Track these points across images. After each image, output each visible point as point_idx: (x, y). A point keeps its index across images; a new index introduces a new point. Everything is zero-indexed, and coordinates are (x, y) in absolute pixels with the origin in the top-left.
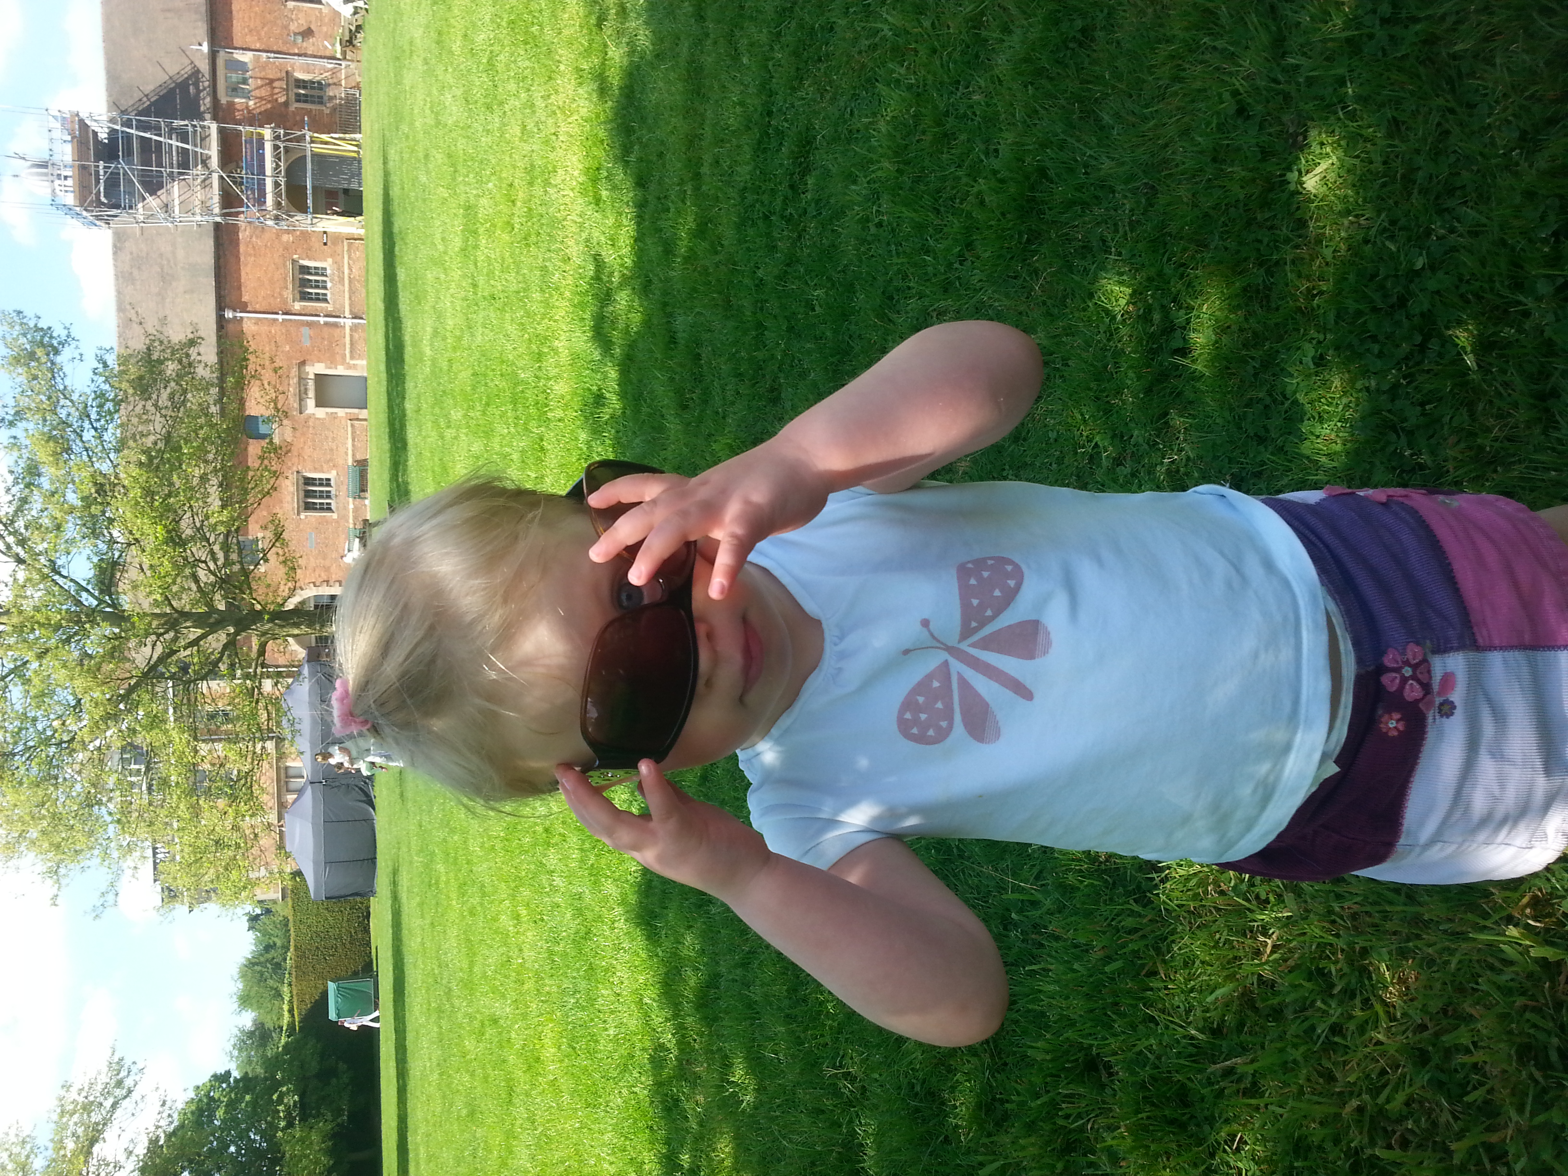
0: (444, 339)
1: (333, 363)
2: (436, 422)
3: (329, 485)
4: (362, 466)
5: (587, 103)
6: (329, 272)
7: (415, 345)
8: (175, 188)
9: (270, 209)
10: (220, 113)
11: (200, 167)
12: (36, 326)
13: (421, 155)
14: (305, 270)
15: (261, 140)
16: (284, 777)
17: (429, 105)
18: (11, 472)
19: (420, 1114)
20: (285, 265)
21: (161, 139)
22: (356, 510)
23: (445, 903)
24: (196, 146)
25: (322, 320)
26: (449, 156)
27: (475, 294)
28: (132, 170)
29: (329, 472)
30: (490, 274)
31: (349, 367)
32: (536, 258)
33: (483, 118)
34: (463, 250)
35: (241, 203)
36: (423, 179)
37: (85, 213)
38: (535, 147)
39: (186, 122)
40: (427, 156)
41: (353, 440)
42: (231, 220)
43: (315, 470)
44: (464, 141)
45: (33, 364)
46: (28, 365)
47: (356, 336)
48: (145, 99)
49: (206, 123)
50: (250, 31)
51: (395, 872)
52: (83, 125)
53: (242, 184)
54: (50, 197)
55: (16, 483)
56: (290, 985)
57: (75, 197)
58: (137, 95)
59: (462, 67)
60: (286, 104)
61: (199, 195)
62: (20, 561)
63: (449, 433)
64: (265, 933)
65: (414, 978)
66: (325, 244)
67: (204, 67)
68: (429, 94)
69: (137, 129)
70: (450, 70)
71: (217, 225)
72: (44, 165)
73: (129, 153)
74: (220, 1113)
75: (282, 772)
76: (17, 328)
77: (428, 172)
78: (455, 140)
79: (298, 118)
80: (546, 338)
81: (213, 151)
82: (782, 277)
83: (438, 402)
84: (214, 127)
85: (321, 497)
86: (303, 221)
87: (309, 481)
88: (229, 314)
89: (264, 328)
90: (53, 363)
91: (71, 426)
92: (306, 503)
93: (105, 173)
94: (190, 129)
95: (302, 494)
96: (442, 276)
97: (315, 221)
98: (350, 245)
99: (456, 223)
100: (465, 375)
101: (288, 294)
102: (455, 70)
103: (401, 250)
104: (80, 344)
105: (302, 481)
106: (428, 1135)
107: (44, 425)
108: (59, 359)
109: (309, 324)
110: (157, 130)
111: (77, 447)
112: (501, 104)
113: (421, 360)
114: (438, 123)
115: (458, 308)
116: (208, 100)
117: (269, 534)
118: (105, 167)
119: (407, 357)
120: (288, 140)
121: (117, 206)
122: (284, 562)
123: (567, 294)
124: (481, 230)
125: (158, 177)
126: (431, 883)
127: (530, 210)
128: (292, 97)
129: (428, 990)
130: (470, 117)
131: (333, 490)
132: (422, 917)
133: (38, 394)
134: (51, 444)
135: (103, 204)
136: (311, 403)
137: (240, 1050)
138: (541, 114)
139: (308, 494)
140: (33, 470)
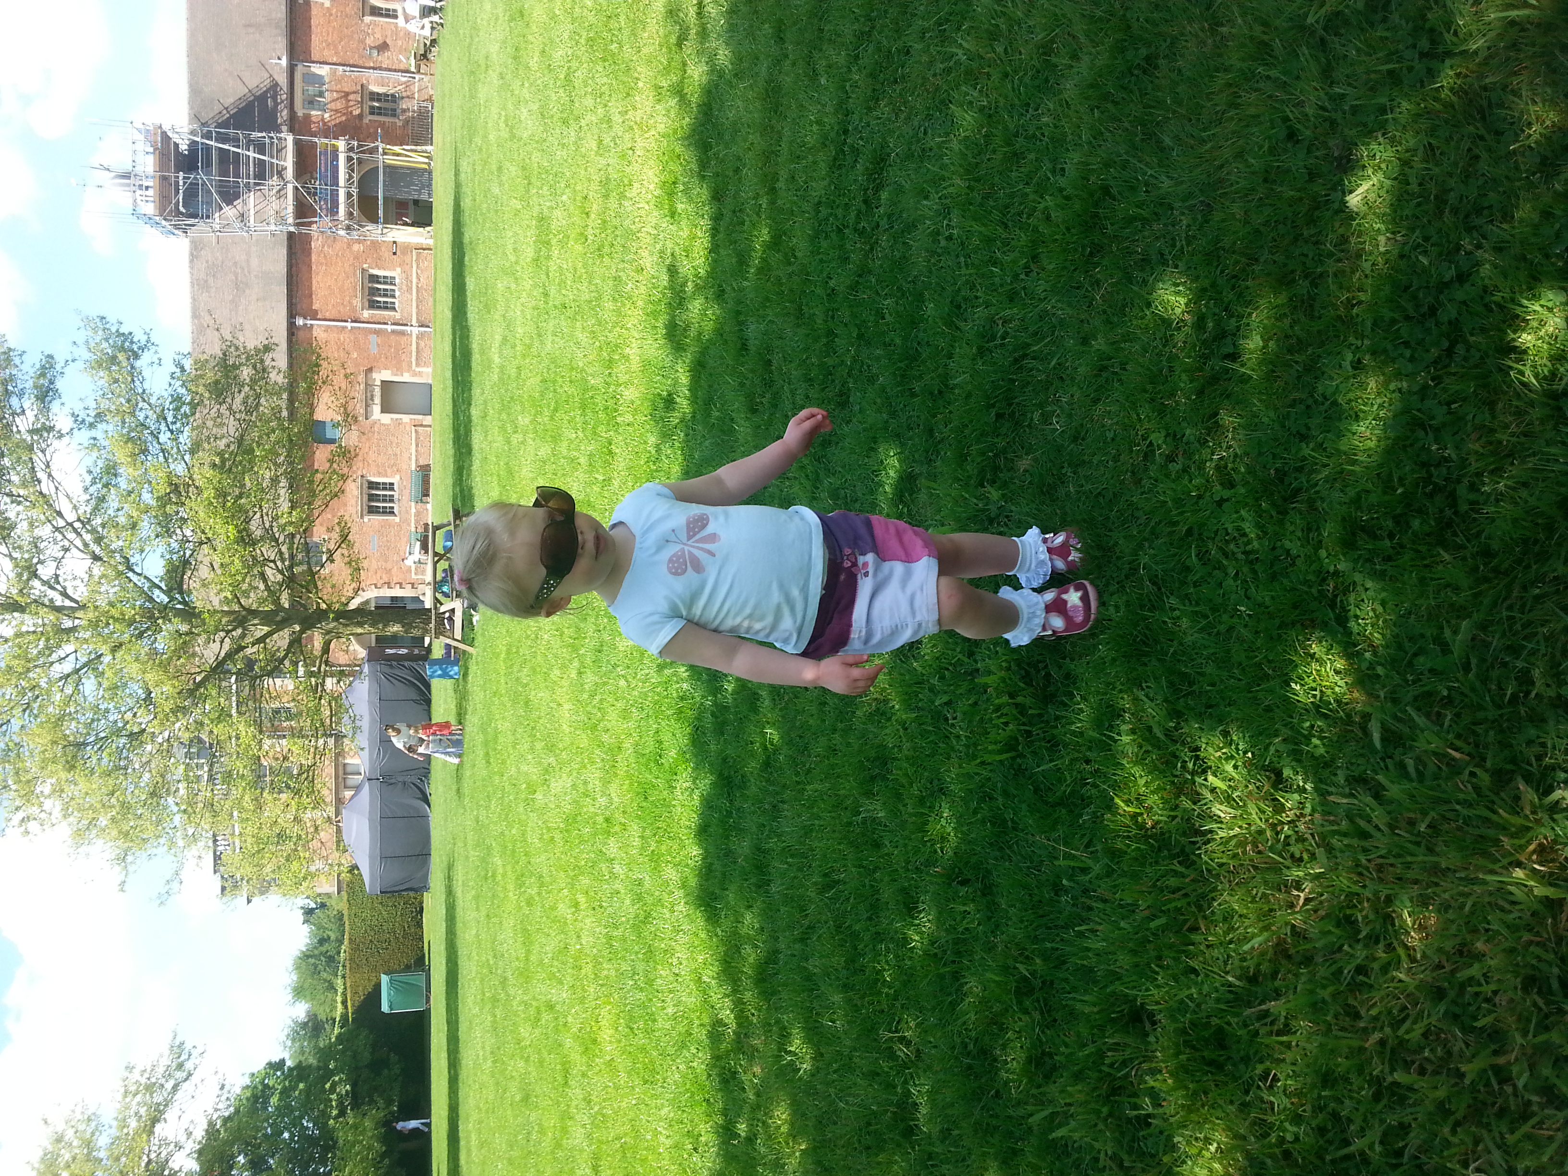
0: (514, 347)
1: (399, 370)
2: (503, 428)
3: (392, 489)
4: (425, 471)
5: (665, 119)
6: (397, 281)
7: (482, 352)
8: (251, 198)
9: (342, 219)
10: (296, 125)
11: (275, 178)
12: (117, 331)
13: (494, 167)
14: (374, 279)
15: (335, 151)
16: (342, 773)
17: (503, 118)
18: (90, 472)
19: (471, 1102)
20: (355, 275)
21: (239, 151)
22: (418, 514)
23: (502, 895)
24: (272, 157)
25: (389, 328)
26: (524, 168)
27: (546, 303)
28: (210, 181)
29: (392, 476)
30: (562, 283)
31: (415, 374)
32: (609, 268)
33: (558, 131)
34: (536, 260)
35: (314, 214)
36: (496, 190)
37: (164, 223)
38: (611, 161)
39: (264, 134)
40: (500, 169)
41: (417, 446)
42: (304, 230)
43: (379, 474)
44: (539, 154)
45: (114, 368)
46: (109, 369)
47: (422, 344)
48: (225, 112)
49: (282, 135)
50: (328, 45)
51: (450, 867)
52: (165, 137)
53: (315, 194)
54: (131, 207)
55: (93, 483)
56: (344, 977)
57: (155, 207)
58: (217, 108)
59: (539, 82)
60: (360, 116)
61: (275, 205)
62: (96, 558)
63: (516, 439)
64: (319, 927)
65: (468, 969)
66: (395, 254)
67: (282, 80)
68: (504, 108)
69: (217, 140)
70: (527, 85)
71: (291, 235)
72: (126, 176)
73: (208, 164)
74: (274, 1100)
75: (341, 768)
76: (100, 333)
77: (501, 184)
78: (530, 154)
79: (372, 130)
80: (616, 346)
81: (289, 162)
82: (854, 287)
83: (505, 407)
84: (290, 138)
85: (384, 501)
86: (373, 231)
87: (372, 485)
88: (300, 322)
89: (333, 336)
90: (133, 367)
91: (148, 428)
92: (370, 507)
93: (185, 183)
94: (267, 140)
95: (366, 497)
96: (513, 286)
97: (385, 231)
98: (418, 255)
99: (529, 234)
100: (533, 382)
101: (357, 302)
102: (531, 85)
103: (470, 260)
104: (159, 349)
105: (366, 485)
106: (480, 1122)
107: (123, 427)
108: (138, 364)
109: (377, 332)
110: (235, 141)
111: (154, 448)
112: (577, 119)
113: (489, 367)
114: (513, 136)
115: (529, 317)
116: (285, 112)
117: (335, 536)
118: (184, 178)
119: (474, 365)
120: (361, 152)
121: (195, 216)
122: (349, 563)
123: (640, 303)
124: (554, 242)
125: (234, 187)
126: (487, 876)
127: (604, 222)
128: (367, 110)
129: (482, 980)
130: (545, 130)
131: (396, 495)
132: (478, 909)
133: (119, 396)
134: (130, 445)
135: (182, 213)
136: (376, 409)
137: (294, 1040)
138: (618, 130)
139: (372, 498)
140: (111, 470)
